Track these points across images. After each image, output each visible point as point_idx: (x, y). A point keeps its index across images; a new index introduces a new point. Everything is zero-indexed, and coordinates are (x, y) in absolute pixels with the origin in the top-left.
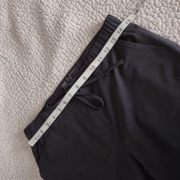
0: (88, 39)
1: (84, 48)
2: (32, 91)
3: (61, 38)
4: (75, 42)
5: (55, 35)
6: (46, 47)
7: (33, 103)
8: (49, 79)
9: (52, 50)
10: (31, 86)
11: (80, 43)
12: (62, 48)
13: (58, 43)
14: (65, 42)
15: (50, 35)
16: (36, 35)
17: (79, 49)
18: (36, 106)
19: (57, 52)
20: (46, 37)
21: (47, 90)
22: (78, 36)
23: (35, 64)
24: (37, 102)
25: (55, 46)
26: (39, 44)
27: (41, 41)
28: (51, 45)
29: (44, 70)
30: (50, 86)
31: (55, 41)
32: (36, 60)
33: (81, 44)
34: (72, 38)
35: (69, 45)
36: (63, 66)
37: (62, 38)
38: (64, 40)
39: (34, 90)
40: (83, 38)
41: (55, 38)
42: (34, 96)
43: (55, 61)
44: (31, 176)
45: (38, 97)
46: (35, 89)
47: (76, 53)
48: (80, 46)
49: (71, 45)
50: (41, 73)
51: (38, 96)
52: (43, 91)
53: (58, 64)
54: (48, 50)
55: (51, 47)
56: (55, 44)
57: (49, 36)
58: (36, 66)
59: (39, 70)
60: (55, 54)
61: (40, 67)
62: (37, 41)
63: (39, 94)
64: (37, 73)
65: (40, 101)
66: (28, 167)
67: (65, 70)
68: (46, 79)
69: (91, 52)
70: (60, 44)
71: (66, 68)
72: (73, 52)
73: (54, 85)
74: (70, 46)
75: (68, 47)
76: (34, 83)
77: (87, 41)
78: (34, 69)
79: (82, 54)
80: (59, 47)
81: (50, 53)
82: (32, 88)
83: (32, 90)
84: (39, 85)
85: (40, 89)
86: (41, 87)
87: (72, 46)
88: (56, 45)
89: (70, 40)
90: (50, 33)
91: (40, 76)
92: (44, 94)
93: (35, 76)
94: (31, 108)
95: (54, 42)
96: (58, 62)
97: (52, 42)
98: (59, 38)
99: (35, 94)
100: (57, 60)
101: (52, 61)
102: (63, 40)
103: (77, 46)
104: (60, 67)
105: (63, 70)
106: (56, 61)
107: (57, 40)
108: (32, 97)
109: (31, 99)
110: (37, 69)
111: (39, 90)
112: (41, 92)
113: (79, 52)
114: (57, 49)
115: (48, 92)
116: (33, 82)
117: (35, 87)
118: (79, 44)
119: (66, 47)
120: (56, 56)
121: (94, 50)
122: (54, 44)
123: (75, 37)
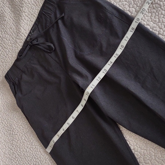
1: (39, 9)
2: (9, 48)
3: (23, 4)
4: (33, 6)
5: (20, 3)
6: (15, 13)
7: (10, 57)
8: (19, 37)
9: (19, 15)
10: (8, 44)
11: (37, 6)
12: (25, 12)
13: (22, 9)
14: (27, 7)
15: (16, 4)
16: (8, 6)
17: (37, 11)
18: (12, 58)
19: (22, 15)
20: (14, 6)
21: (18, 45)
22: (34, 1)
23: (9, 27)
24: (13, 55)
25: (20, 12)
26: (11, 12)
27: (12, 10)
28: (18, 11)
29: (16, 31)
30: (20, 42)
31: (20, 8)
32: (9, 24)
33: (37, 7)
34: (31, 3)
35: (30, 9)
36: (27, 26)
37: (24, 4)
38: (26, 6)
39: (10, 47)
40: (38, 2)
41: (20, 6)
42: (10, 51)
43: (21, 23)
44: (13, 109)
45: (13, 52)
46: (11, 46)
47: (35, 14)
48: (37, 9)
49: (31, 9)
50: (14, 34)
51: (13, 51)
52: (16, 46)
53: (23, 25)
54: (17, 16)
55: (18, 12)
56: (21, 10)
57: (16, 5)
58: (10, 29)
59: (12, 32)
60: (21, 18)
61: (13, 29)
62: (9, 10)
63: (14, 49)
64: (11, 34)
65: (15, 54)
66: (11, 103)
67: (29, 28)
68: (17, 37)
69: (44, 12)
70: (24, 9)
71: (29, 27)
72: (33, 14)
73: (22, 41)
74: (30, 10)
75: (29, 11)
76: (10, 42)
77: (41, 4)
78: (9, 31)
80: (23, 12)
81: (18, 18)
82: (9, 45)
83: (9, 47)
84: (13, 42)
85: (14, 45)
86: (15, 44)
87: (32, 10)
88: (21, 11)
89: (30, 5)
90: (16, 2)
91: (13, 36)
92: (17, 49)
93: (10, 36)
94: (10, 60)
95: (19, 8)
96: (24, 23)
97: (18, 8)
98: (22, 5)
99: (11, 49)
100: (23, 22)
101: (20, 23)
102: (25, 5)
103: (35, 9)
104: (25, 27)
105: (28, 28)
106: (22, 22)
108: (9, 53)
109: (9, 54)
110: (11, 31)
111: (14, 46)
112: (15, 48)
113: (37, 13)
114: (22, 13)
115: (19, 46)
116: (9, 41)
117: (11, 44)
118: (36, 7)
119: (28, 11)
120: (22, 19)
121: (45, 9)
122: (19, 10)
123: (33, 2)
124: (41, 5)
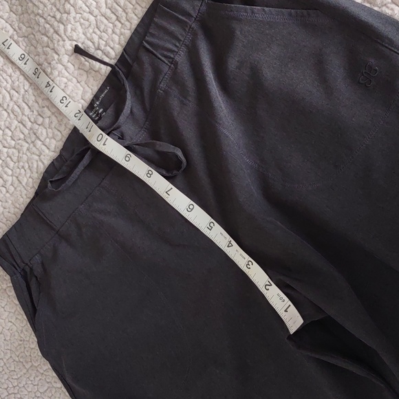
0: (137, 12)
1: (128, 33)
2: (7, 153)
3: (69, 13)
4: (105, 21)
5: (54, 9)
6: (34, 42)
7: (10, 182)
8: (47, 120)
9: (48, 46)
10: (5, 142)
11: (117, 23)
12: (75, 38)
13: (62, 27)
14: (81, 24)
15: (40, 12)
16: (6, 16)
17: (116, 38)
18: (18, 189)
19: (63, 50)
20: (32, 16)
21: (44, 147)
22: (110, 6)
23: (9, 86)
24: (20, 178)
25: (56, 36)
26: (16, 37)
27: (20, 29)
28: (44, 34)
29: (33, 98)
30: (50, 135)
31: (56, 24)
32: (10, 76)
33: (120, 25)
34: (96, 12)
35: (91, 31)
36: (78, 85)
37: (73, 14)
38: (78, 18)
39: (11, 151)
40: (124, 11)
41: (54, 17)
42: (12, 164)
43: (57, 73)
45: (23, 167)
46: (14, 148)
47: (108, 48)
48: (117, 31)
49: (96, 30)
50: (26, 107)
51: (21, 164)
52: (34, 149)
53: (65, 80)
54: (40, 50)
55: (45, 39)
56: (56, 32)
57: (38, 14)
58: (13, 92)
59: (20, 100)
60: (56, 57)
61: (22, 91)
62: (11, 31)
63: (25, 158)
64: (16, 107)
65: (28, 175)
67: (84, 92)
68: (40, 120)
69: (148, 42)
70: (69, 30)
71: (87, 88)
72: (103, 47)
73: (59, 133)
74: (94, 32)
75: (88, 35)
76: (10, 133)
77: (135, 17)
78: (8, 98)
79: (124, 49)
80: (65, 38)
81: (44, 57)
82: (6, 145)
83: (5, 150)
84: (22, 136)
85: (27, 145)
86: (29, 141)
87: (98, 32)
88: (58, 34)
89: (92, 18)
90: (41, 6)
91: (23, 114)
92: (37, 158)
93: (12, 115)
94: (8, 195)
95: (51, 26)
96: (67, 74)
97: (47, 26)
98: (65, 16)
99: (15, 159)
100: (64, 71)
101: (51, 73)
102: (74, 18)
103: (110, 31)
104: (70, 88)
105: (80, 93)
106: (60, 72)
107: (60, 21)
108: (6, 169)
109: (6, 173)
110: (15, 99)
111: (25, 149)
112: (29, 154)
113: (117, 46)
114: (61, 43)
115: (47, 151)
116: (7, 130)
117: (13, 142)
118: (115, 26)
119: (83, 36)
120: (60, 61)
121: (153, 35)
122: (52, 30)
123: (104, 9)
124: (136, 21)
